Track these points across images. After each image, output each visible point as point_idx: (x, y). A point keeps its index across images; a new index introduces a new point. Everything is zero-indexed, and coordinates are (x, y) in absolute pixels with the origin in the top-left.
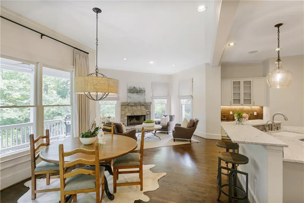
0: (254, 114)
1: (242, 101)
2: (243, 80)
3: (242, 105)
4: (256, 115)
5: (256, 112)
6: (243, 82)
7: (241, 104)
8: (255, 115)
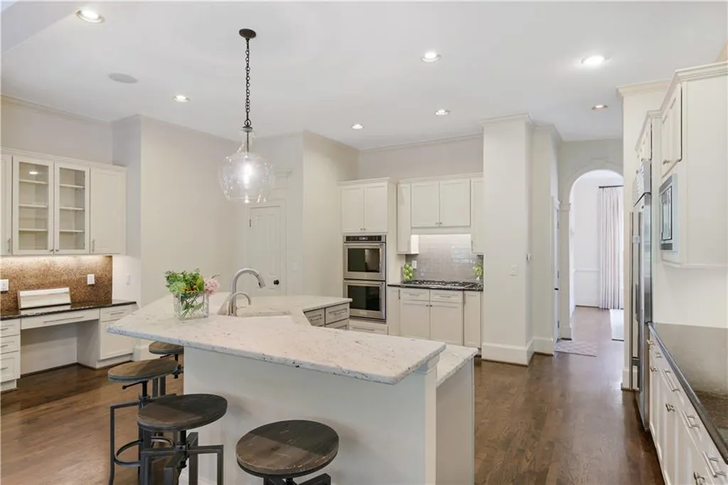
0: (86, 279)
1: (54, 239)
2: (58, 166)
3: (54, 252)
4: (92, 285)
5: (93, 275)
6: (57, 171)
7: (50, 247)
8: (90, 285)
